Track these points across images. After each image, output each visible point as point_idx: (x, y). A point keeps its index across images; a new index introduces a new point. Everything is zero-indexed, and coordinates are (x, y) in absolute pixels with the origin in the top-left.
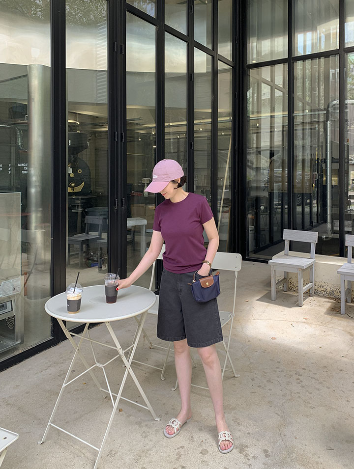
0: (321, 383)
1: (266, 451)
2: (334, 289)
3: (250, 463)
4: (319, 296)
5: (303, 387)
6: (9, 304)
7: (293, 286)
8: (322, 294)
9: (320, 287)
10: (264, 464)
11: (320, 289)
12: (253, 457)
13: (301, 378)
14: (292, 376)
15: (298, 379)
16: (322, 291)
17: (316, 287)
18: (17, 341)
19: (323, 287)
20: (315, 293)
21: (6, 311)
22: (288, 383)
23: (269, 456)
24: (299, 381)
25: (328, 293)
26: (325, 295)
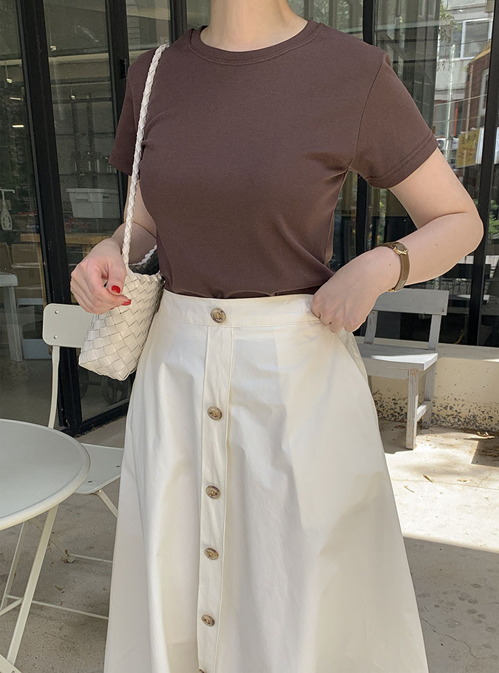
2: (477, 412)
4: (440, 426)
5: (491, 629)
8: (450, 422)
9: (445, 408)
11: (443, 413)
14: (453, 604)
15: (473, 612)
16: (449, 416)
17: (435, 410)
19: (451, 408)
20: (432, 422)
24: (475, 615)
25: (462, 420)
26: (455, 426)
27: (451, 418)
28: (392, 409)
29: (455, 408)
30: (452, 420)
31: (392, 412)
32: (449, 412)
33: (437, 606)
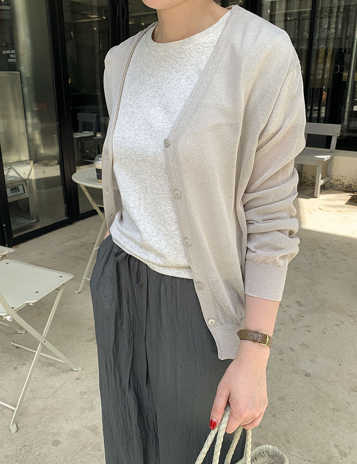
0: (347, 255)
1: (298, 302)
2: (352, 183)
3: (284, 309)
4: (334, 189)
5: (328, 258)
6: (21, 188)
7: (306, 181)
8: (339, 187)
9: (337, 180)
10: (298, 311)
11: (336, 183)
12: (287, 306)
13: (326, 252)
14: (316, 250)
15: (323, 252)
16: (338, 184)
17: (332, 181)
18: (33, 219)
19: (340, 180)
20: (330, 187)
21: (19, 193)
22: (313, 255)
23: (302, 305)
24: (323, 254)
25: (345, 186)
26: (341, 189)
27: (339, 185)
28: (312, 181)
29: (341, 181)
30: (340, 187)
31: (312, 182)
32: (339, 182)
33: (309, 250)
